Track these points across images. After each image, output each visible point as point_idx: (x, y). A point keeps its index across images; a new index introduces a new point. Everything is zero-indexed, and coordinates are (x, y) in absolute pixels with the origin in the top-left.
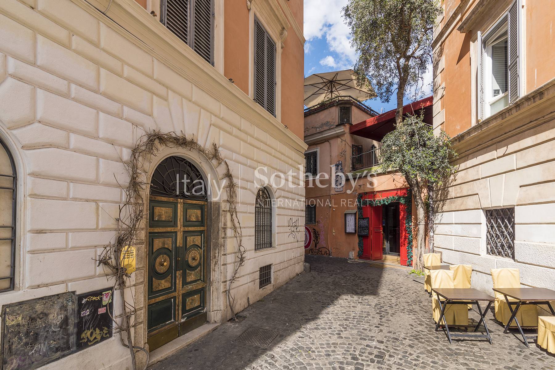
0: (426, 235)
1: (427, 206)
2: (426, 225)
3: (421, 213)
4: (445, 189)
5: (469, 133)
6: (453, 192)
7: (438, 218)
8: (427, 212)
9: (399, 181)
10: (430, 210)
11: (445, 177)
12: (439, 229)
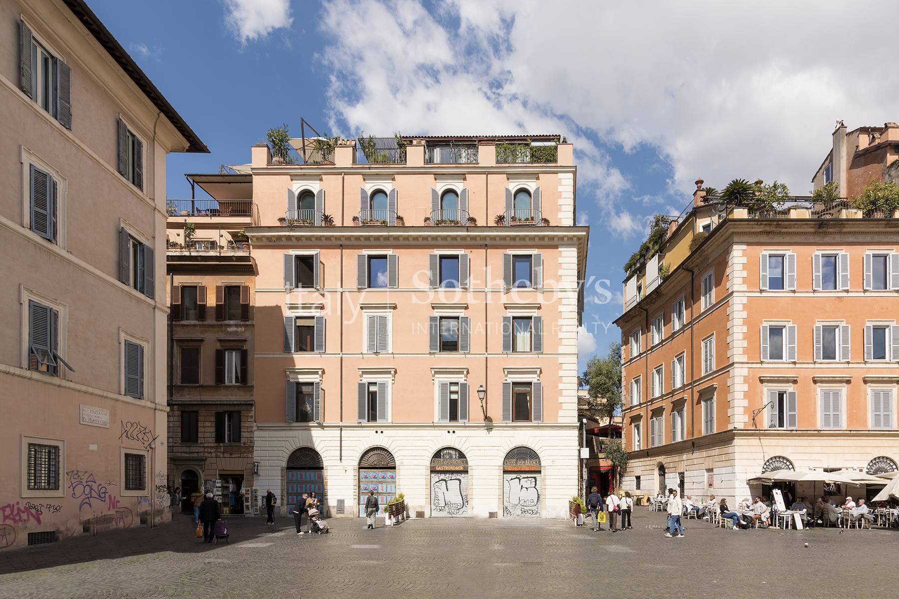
0: (620, 486)
1: (620, 474)
2: (620, 481)
3: (618, 476)
4: (626, 468)
5: (632, 452)
6: (628, 470)
7: (624, 479)
8: (620, 477)
9: (610, 463)
10: (621, 476)
11: (626, 464)
12: (624, 483)
